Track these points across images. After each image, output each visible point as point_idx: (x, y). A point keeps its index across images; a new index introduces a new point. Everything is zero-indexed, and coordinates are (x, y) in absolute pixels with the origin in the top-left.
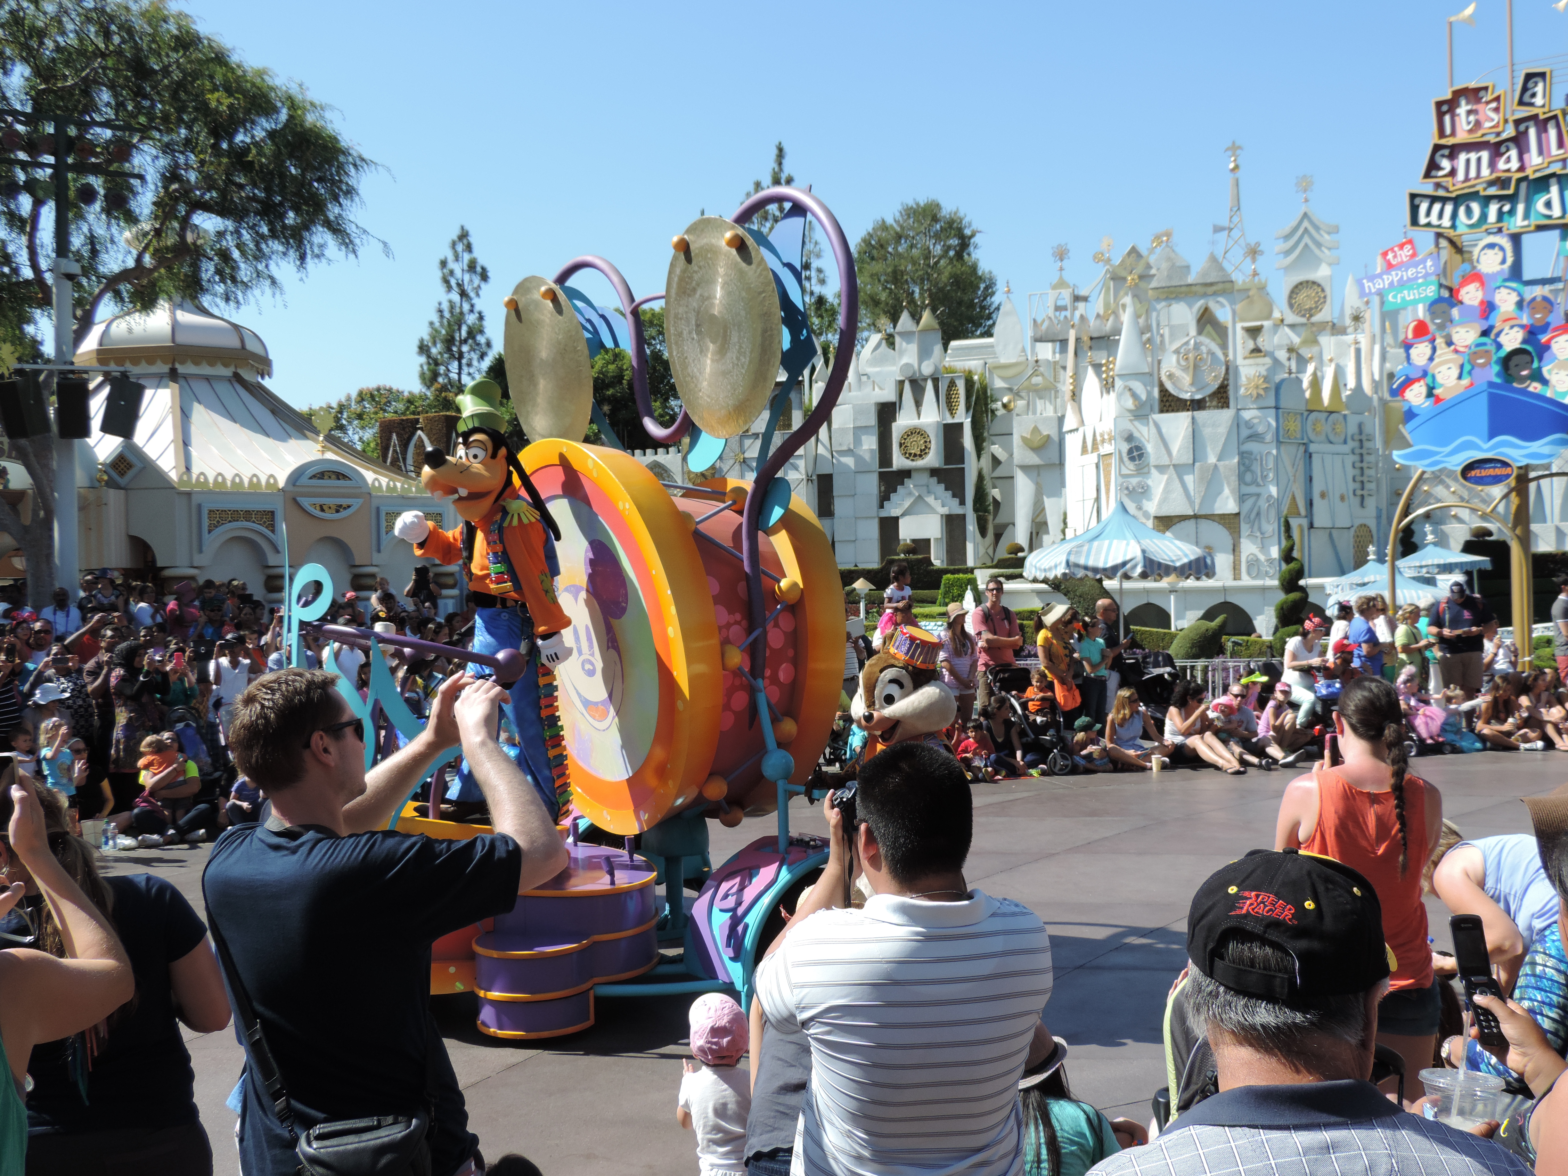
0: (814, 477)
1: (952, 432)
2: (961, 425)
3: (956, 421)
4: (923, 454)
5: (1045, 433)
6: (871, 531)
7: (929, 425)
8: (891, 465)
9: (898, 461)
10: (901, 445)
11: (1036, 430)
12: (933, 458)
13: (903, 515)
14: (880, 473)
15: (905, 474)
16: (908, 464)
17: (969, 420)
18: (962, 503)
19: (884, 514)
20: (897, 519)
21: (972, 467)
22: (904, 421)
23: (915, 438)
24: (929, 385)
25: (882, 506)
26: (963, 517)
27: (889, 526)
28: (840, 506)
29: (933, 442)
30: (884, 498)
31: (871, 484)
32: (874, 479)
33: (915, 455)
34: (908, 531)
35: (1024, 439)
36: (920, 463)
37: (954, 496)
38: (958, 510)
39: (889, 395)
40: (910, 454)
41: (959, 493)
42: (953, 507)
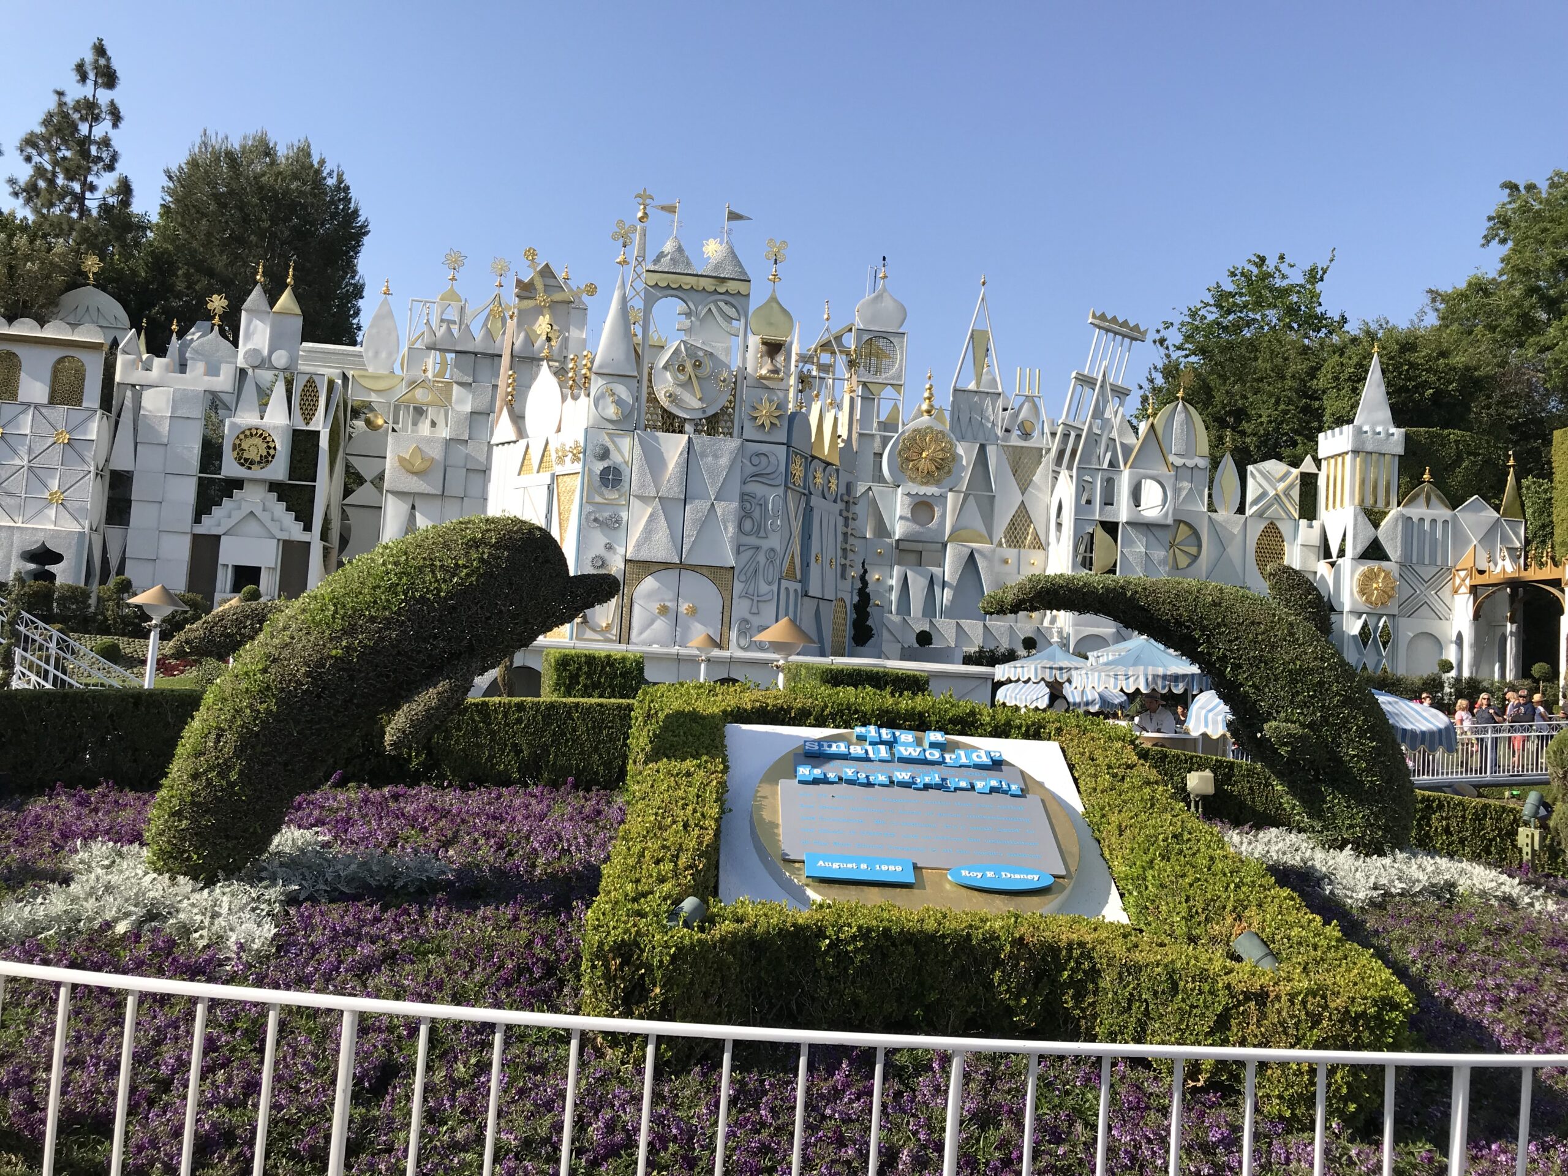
0: (106, 473)
1: (304, 441)
2: (316, 434)
3: (311, 428)
4: (263, 462)
5: (427, 458)
6: (179, 551)
7: (275, 428)
8: (218, 471)
9: (230, 468)
10: (234, 447)
11: (416, 452)
12: (278, 470)
13: (227, 534)
14: (201, 479)
15: (238, 484)
16: (242, 472)
17: (328, 429)
18: (308, 528)
19: (200, 530)
20: (217, 538)
21: (322, 486)
22: (241, 418)
23: (258, 441)
24: (280, 381)
25: (197, 520)
26: (308, 544)
27: (206, 547)
28: (138, 513)
29: (278, 450)
30: (203, 510)
31: (187, 492)
32: (191, 485)
33: (252, 463)
34: (232, 554)
35: (401, 460)
36: (257, 473)
37: (297, 518)
38: (300, 536)
39: (224, 385)
40: (246, 460)
41: (305, 518)
42: (296, 532)
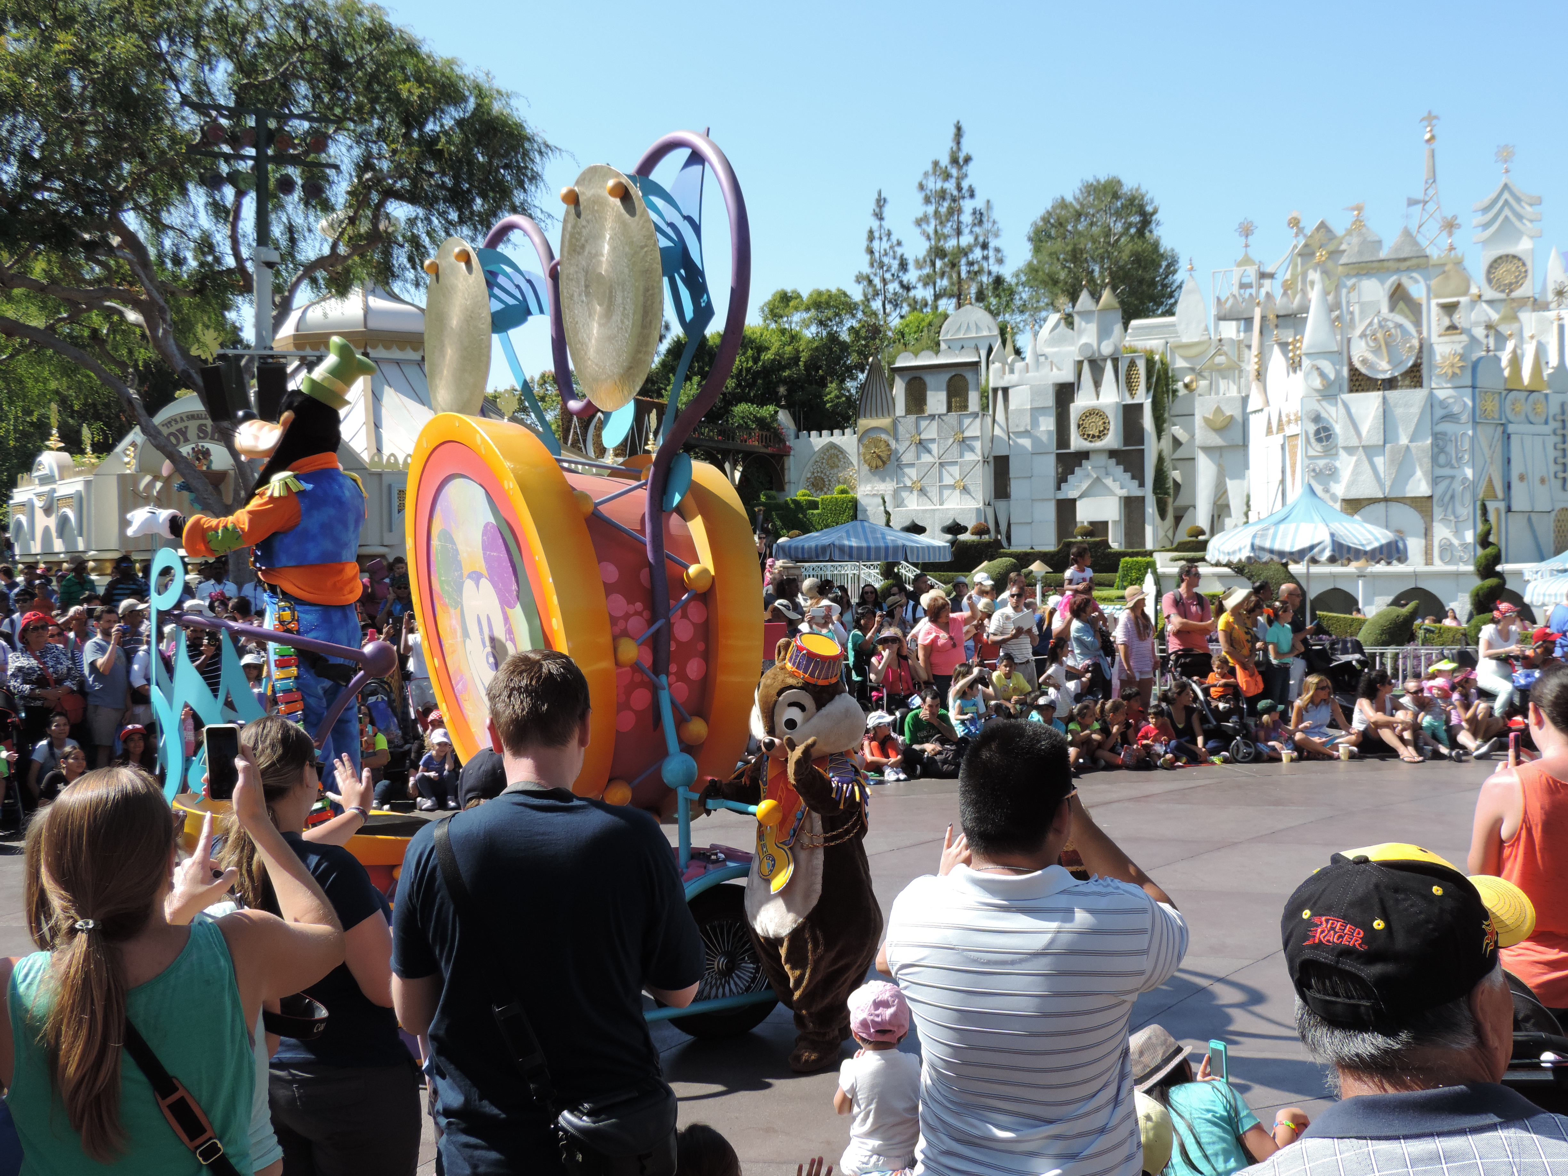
0: (991, 459)
1: (1131, 413)
2: (1140, 406)
3: (1136, 401)
4: (1101, 435)
5: (1228, 413)
6: (1049, 513)
7: (1107, 406)
8: (1068, 447)
9: (1076, 442)
10: (1079, 426)
11: (1218, 410)
12: (1112, 440)
13: (1081, 497)
14: (1058, 455)
15: (1084, 455)
16: (1086, 445)
17: (1150, 400)
18: (1142, 484)
19: (1061, 495)
20: (1073, 501)
21: (1152, 448)
22: (1082, 402)
23: (1094, 418)
24: (1109, 366)
25: (1059, 488)
26: (1143, 499)
27: (1066, 509)
28: (1016, 488)
29: (1112, 423)
30: (1061, 480)
31: (1048, 466)
32: (1052, 460)
33: (1094, 436)
34: (1085, 513)
35: (1206, 420)
36: (1098, 444)
37: (1133, 478)
38: (1137, 492)
39: (1067, 376)
40: (1089, 435)
41: (1138, 475)
42: (1132, 489)
